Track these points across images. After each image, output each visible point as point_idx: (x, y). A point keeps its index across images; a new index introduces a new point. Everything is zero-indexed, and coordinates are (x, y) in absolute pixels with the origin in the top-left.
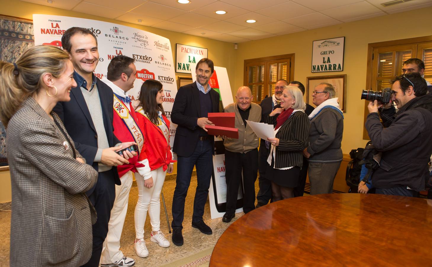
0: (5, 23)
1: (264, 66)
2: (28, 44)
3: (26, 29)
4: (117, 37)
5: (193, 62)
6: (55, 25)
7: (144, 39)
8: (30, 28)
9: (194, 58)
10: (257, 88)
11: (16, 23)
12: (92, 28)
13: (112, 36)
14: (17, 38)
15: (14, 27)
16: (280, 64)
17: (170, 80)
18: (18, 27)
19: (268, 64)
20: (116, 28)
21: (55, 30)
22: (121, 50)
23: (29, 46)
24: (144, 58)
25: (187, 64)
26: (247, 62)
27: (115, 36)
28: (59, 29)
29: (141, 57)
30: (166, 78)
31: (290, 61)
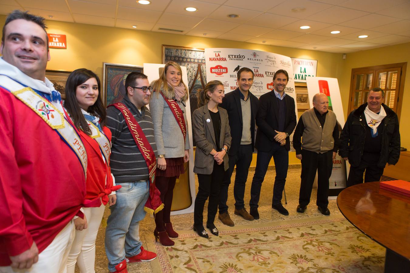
0: (176, 51)
1: (372, 74)
2: (188, 65)
3: (188, 54)
4: (255, 60)
5: (304, 72)
6: (217, 55)
7: (273, 60)
8: (190, 53)
9: (305, 69)
10: (364, 94)
11: (182, 51)
12: (240, 55)
13: (252, 59)
14: (183, 61)
15: (181, 54)
16: (390, 73)
17: (291, 90)
18: (183, 53)
19: (377, 72)
20: (255, 53)
21: (218, 58)
22: (258, 69)
23: (189, 66)
24: (273, 74)
25: (298, 75)
26: (354, 71)
27: (254, 59)
28: (220, 57)
29: (271, 73)
30: (288, 89)
31: (401, 69)
